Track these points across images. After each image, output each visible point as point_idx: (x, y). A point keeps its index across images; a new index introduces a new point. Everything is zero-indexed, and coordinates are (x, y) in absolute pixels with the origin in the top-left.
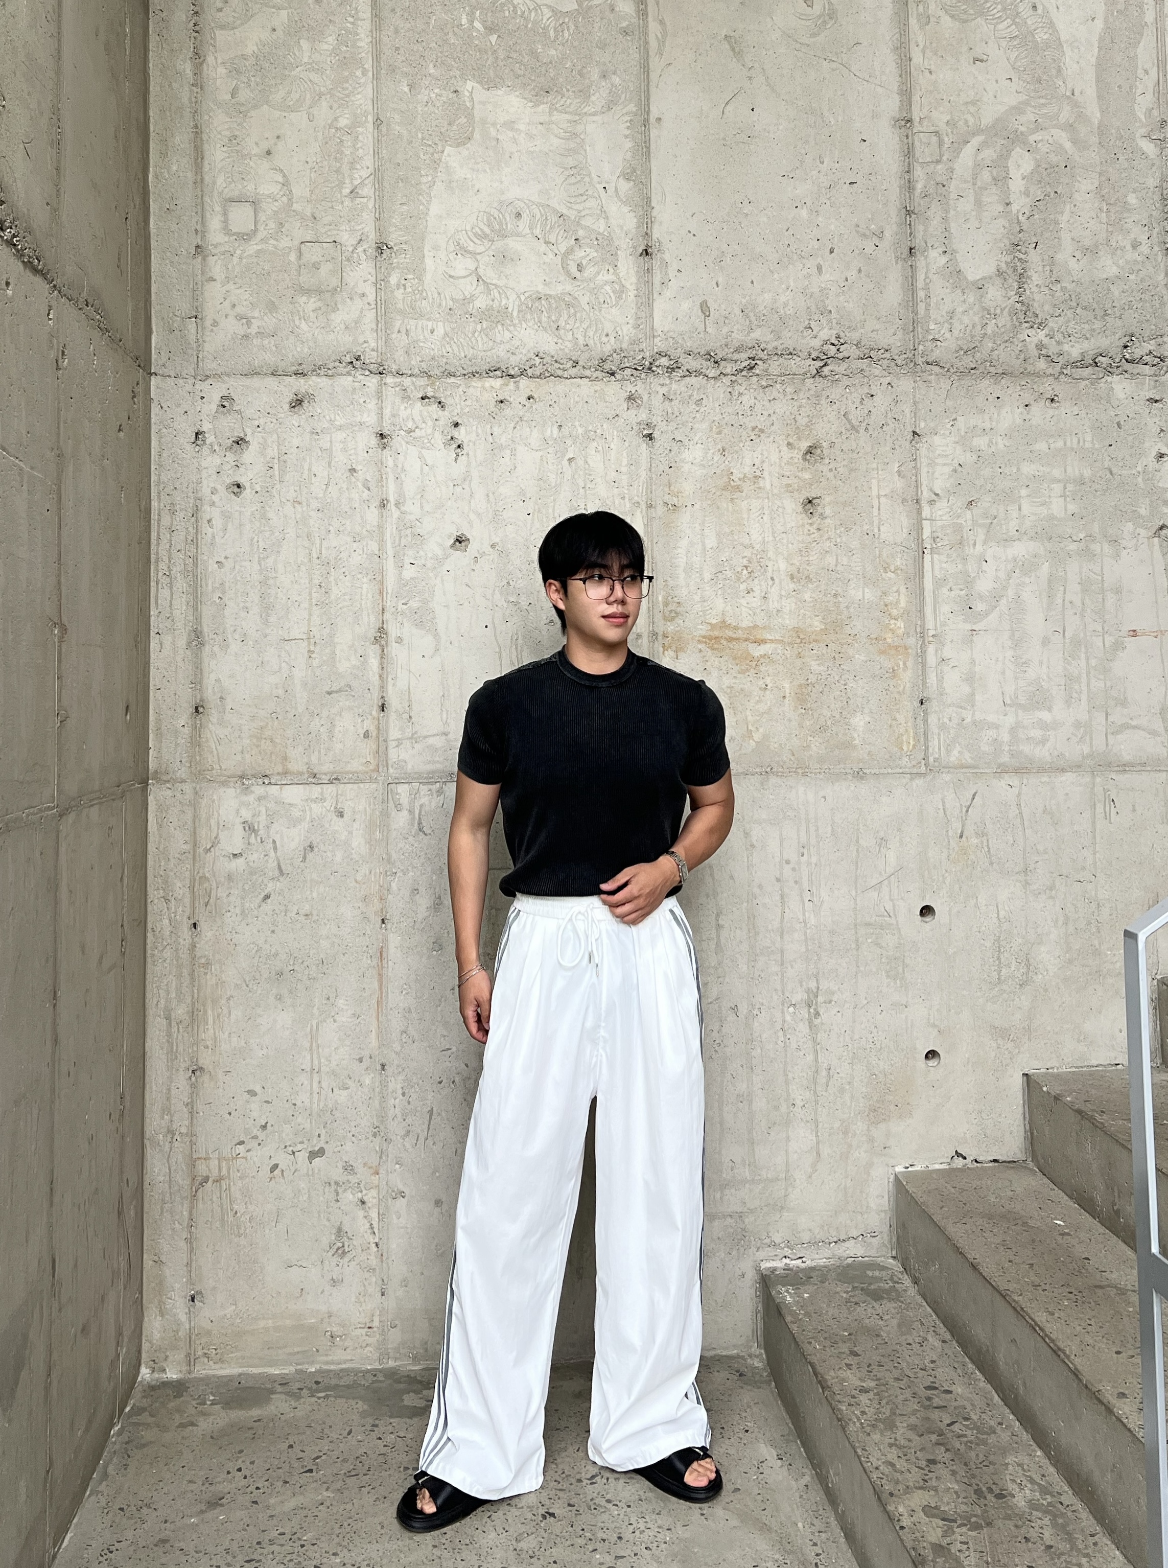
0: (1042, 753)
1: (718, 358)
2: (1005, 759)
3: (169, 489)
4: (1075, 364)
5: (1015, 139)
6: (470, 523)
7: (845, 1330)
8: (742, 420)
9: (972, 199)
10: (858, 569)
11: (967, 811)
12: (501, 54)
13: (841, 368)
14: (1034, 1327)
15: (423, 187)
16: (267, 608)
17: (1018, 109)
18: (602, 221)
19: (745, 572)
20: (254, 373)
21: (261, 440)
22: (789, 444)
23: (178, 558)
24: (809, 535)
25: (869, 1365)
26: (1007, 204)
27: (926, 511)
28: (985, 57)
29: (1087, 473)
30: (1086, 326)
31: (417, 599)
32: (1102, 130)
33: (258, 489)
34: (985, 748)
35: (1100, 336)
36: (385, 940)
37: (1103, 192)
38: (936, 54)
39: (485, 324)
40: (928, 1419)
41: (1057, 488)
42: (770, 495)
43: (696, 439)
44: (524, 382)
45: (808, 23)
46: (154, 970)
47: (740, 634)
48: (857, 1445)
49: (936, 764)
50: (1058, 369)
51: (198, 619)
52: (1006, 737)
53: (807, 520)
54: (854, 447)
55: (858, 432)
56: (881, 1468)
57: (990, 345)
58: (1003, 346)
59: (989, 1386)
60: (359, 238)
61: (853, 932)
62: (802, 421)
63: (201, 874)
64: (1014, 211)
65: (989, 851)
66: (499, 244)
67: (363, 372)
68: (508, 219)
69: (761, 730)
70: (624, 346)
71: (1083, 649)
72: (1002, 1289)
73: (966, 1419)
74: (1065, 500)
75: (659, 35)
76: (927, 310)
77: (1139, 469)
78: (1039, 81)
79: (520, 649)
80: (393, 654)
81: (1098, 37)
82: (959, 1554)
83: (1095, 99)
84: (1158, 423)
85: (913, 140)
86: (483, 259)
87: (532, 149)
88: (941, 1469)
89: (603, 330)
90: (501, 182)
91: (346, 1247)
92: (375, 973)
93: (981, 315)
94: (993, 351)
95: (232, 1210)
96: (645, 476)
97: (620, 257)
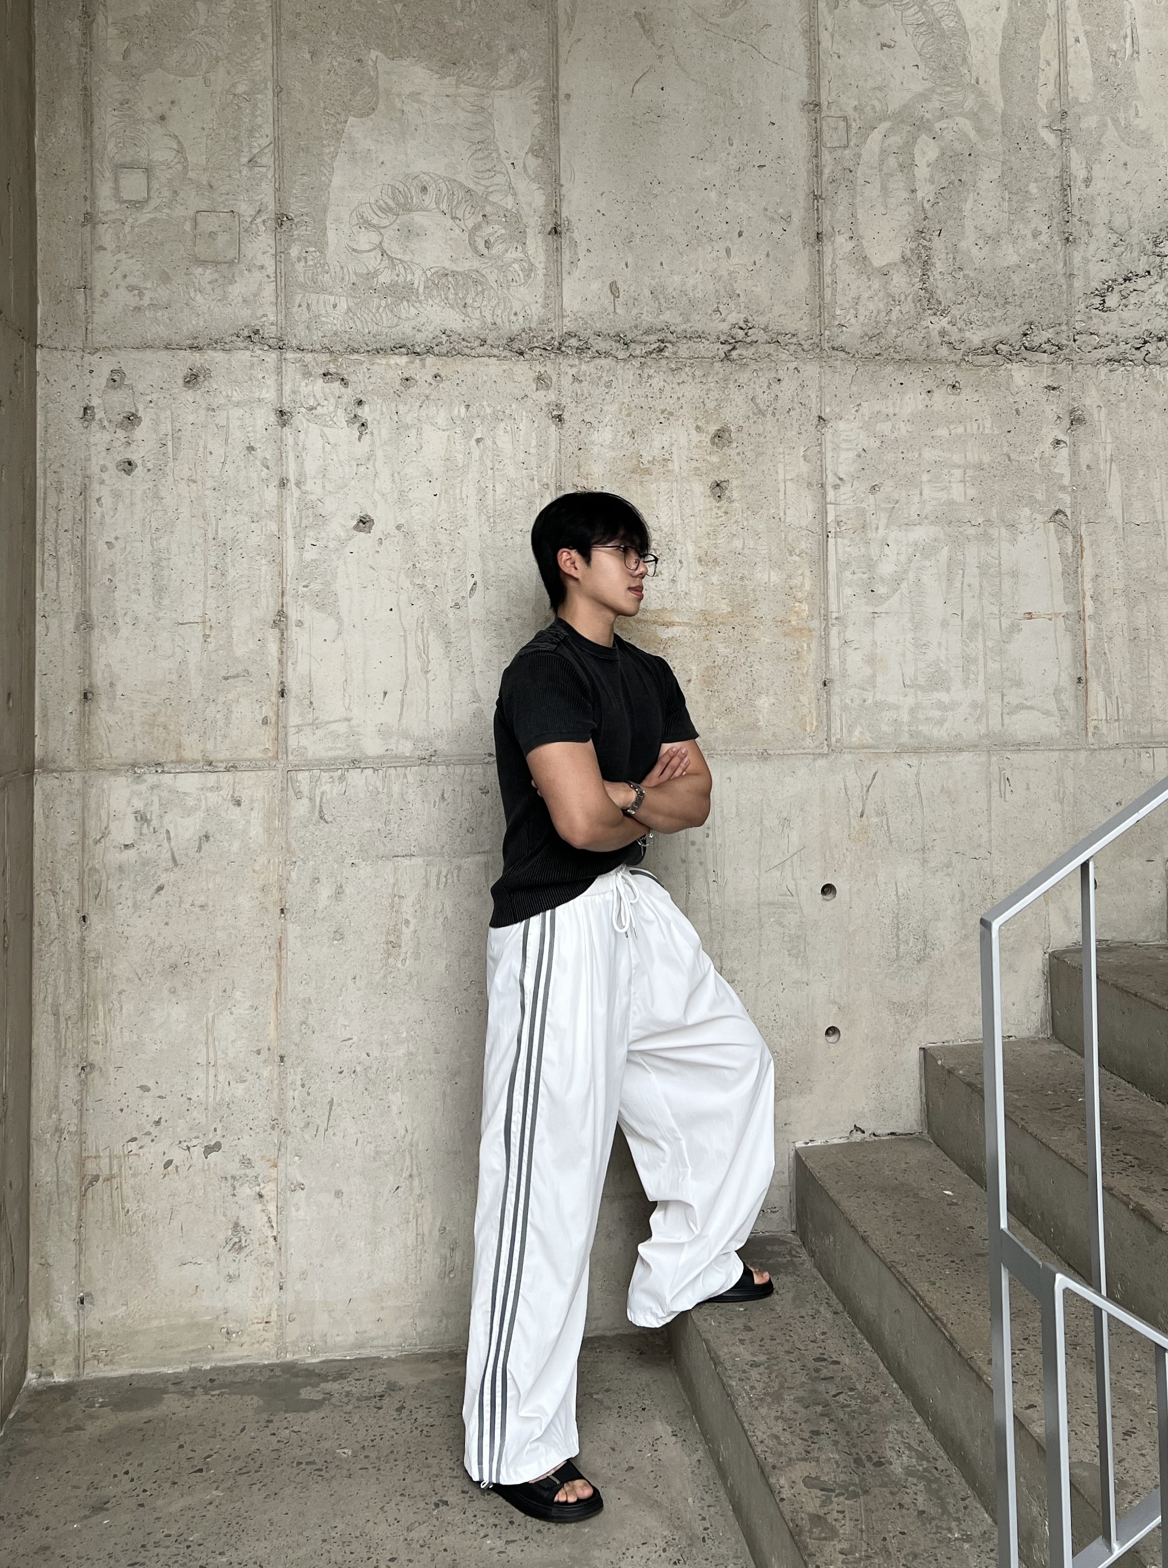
0: (941, 733)
1: (627, 340)
2: (905, 738)
3: (55, 466)
4: (976, 351)
5: (921, 126)
6: (375, 504)
8: (652, 403)
9: (879, 186)
10: (765, 552)
11: (868, 791)
12: (407, 24)
13: (748, 352)
14: (916, 1297)
15: (326, 159)
16: (160, 591)
17: (924, 97)
18: (510, 198)
20: (146, 346)
21: (154, 417)
22: (698, 428)
23: (65, 538)
24: (717, 518)
25: (762, 1340)
26: (913, 191)
27: (831, 495)
28: (893, 44)
29: (986, 459)
30: (987, 314)
31: (318, 581)
32: (1005, 119)
33: (151, 467)
34: (885, 728)
35: (1000, 324)
36: (284, 930)
37: (1005, 182)
38: (844, 38)
39: (389, 300)
40: (814, 1391)
41: (958, 473)
42: (679, 479)
43: (606, 421)
44: (430, 360)
45: (719, 3)
46: (41, 965)
48: (744, 1419)
49: (838, 744)
50: (960, 356)
51: (86, 602)
52: (906, 718)
53: (715, 503)
54: (761, 431)
55: (764, 416)
56: (766, 1441)
57: (894, 331)
58: (907, 332)
59: (876, 1355)
60: (258, 209)
61: (756, 911)
62: (711, 405)
63: (90, 866)
64: (919, 199)
65: (888, 830)
66: (405, 218)
67: (261, 347)
68: (413, 192)
70: (533, 326)
71: (980, 631)
72: (888, 1260)
73: (852, 1390)
74: (965, 485)
75: (569, 10)
76: (833, 295)
77: (1036, 455)
78: (945, 68)
79: (425, 632)
80: (294, 638)
81: (1001, 27)
82: (834, 1523)
83: (999, 88)
84: (1055, 410)
85: (821, 125)
86: (389, 233)
87: (438, 122)
88: (824, 1441)
89: (511, 308)
90: (406, 154)
91: (243, 1241)
92: (274, 963)
93: (886, 300)
94: (896, 337)
95: (123, 1209)
96: (554, 457)
97: (529, 235)
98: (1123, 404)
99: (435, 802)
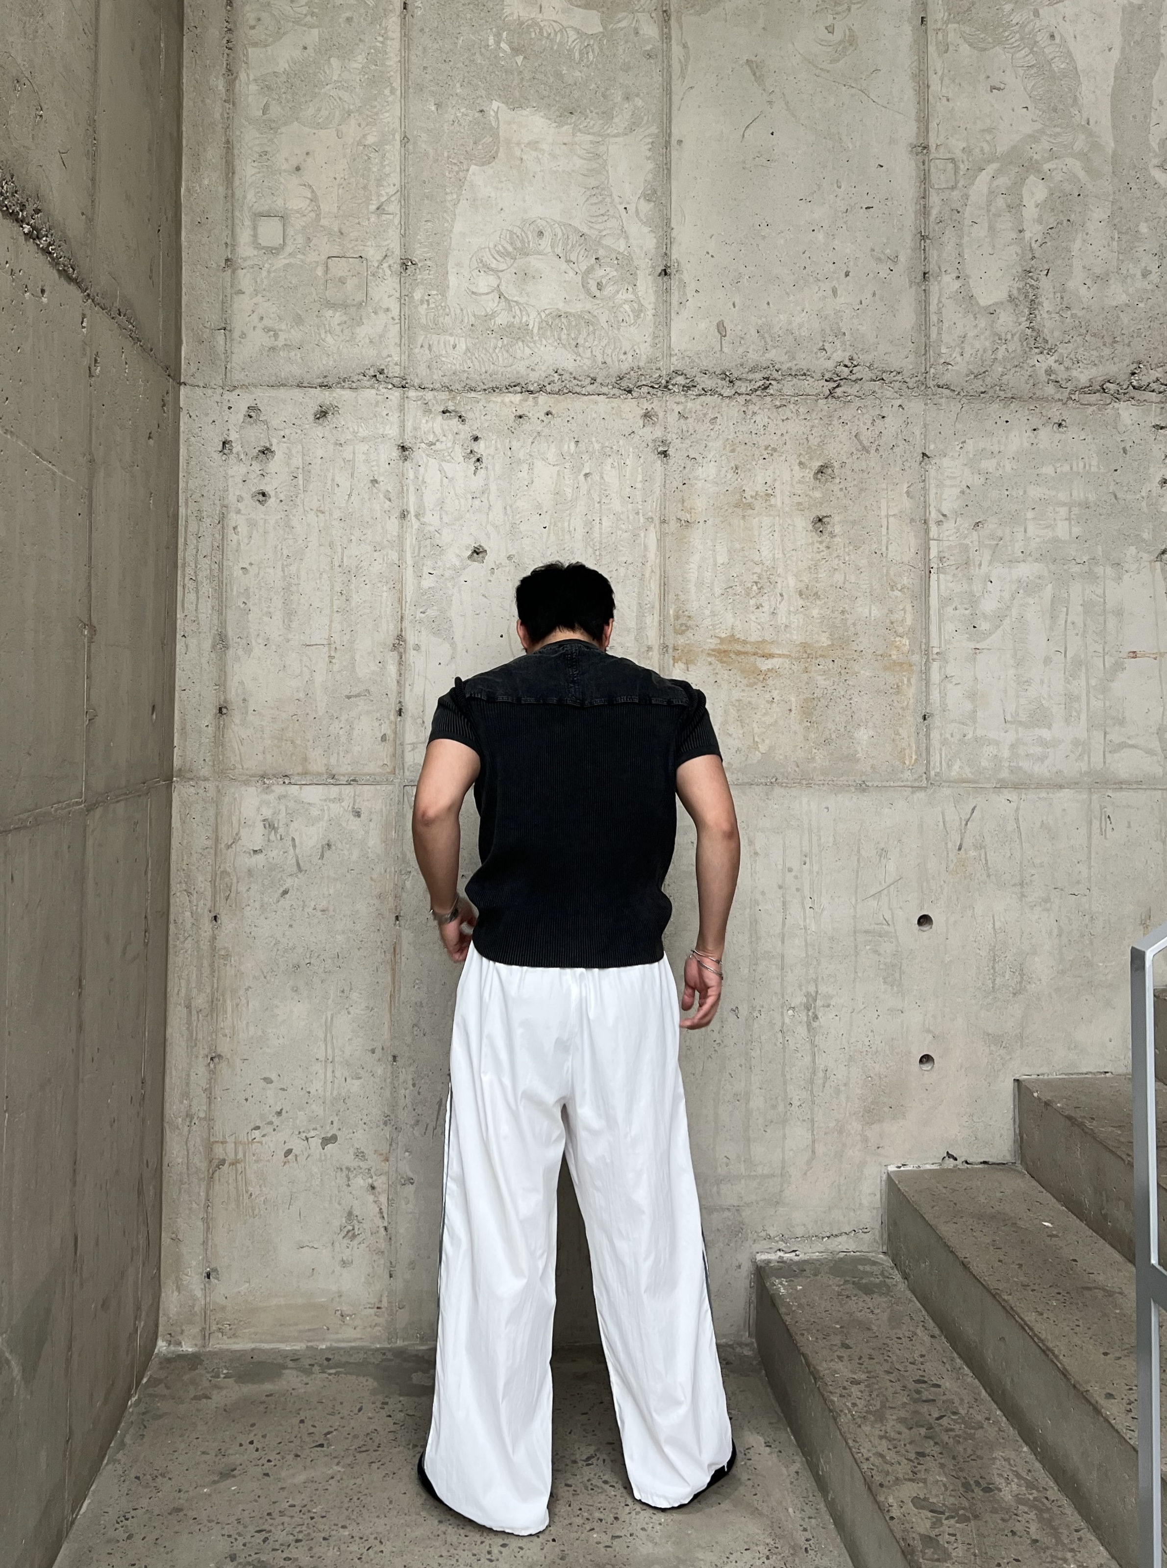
0: (1041, 770)
1: (733, 378)
2: (1005, 774)
3: (196, 496)
4: (1083, 390)
5: (1030, 167)
6: (488, 535)
7: (837, 1323)
8: (755, 439)
9: (985, 226)
10: (865, 586)
11: (966, 824)
12: (527, 75)
13: (854, 389)
14: (1023, 1326)
15: (448, 204)
16: (289, 614)
17: (1034, 138)
18: (622, 241)
19: (755, 588)
20: (281, 385)
21: (287, 451)
22: (801, 463)
23: (204, 563)
24: (819, 552)
26: (1020, 231)
27: (934, 531)
28: (1002, 86)
29: (1092, 497)
30: (1095, 353)
31: (435, 608)
32: (1115, 159)
33: (282, 498)
34: (984, 763)
35: (1108, 363)
36: (399, 936)
37: (1116, 221)
38: (952, 81)
39: (505, 340)
40: (916, 1412)
41: (1063, 511)
42: (780, 513)
43: (709, 457)
44: (542, 398)
45: (828, 49)
46: (176, 960)
47: (748, 648)
48: (848, 1436)
49: (937, 778)
50: (1066, 394)
51: (223, 623)
52: (1006, 753)
53: (816, 538)
54: (864, 468)
55: (868, 452)
56: (871, 1459)
57: (1000, 369)
58: (1013, 371)
59: (976, 1381)
60: (384, 254)
61: (852, 938)
62: (814, 441)
63: (222, 869)
64: (1026, 238)
65: (987, 863)
66: (521, 262)
67: (386, 385)
68: (530, 237)
69: (767, 742)
70: (642, 364)
71: (1084, 670)
72: (992, 1287)
73: (954, 1413)
74: (1070, 523)
75: (682, 59)
76: (939, 334)
77: (1144, 494)
78: (1055, 110)
80: (411, 661)
81: (1114, 67)
82: (946, 1545)
83: (1110, 128)
84: (1163, 449)
85: (929, 166)
86: (505, 277)
87: (555, 169)
88: (929, 1462)
89: (620, 348)
90: (525, 201)
91: (356, 1230)
92: (388, 967)
93: (991, 340)
94: (1002, 375)
95: (247, 1192)
96: (658, 492)
97: (639, 277)
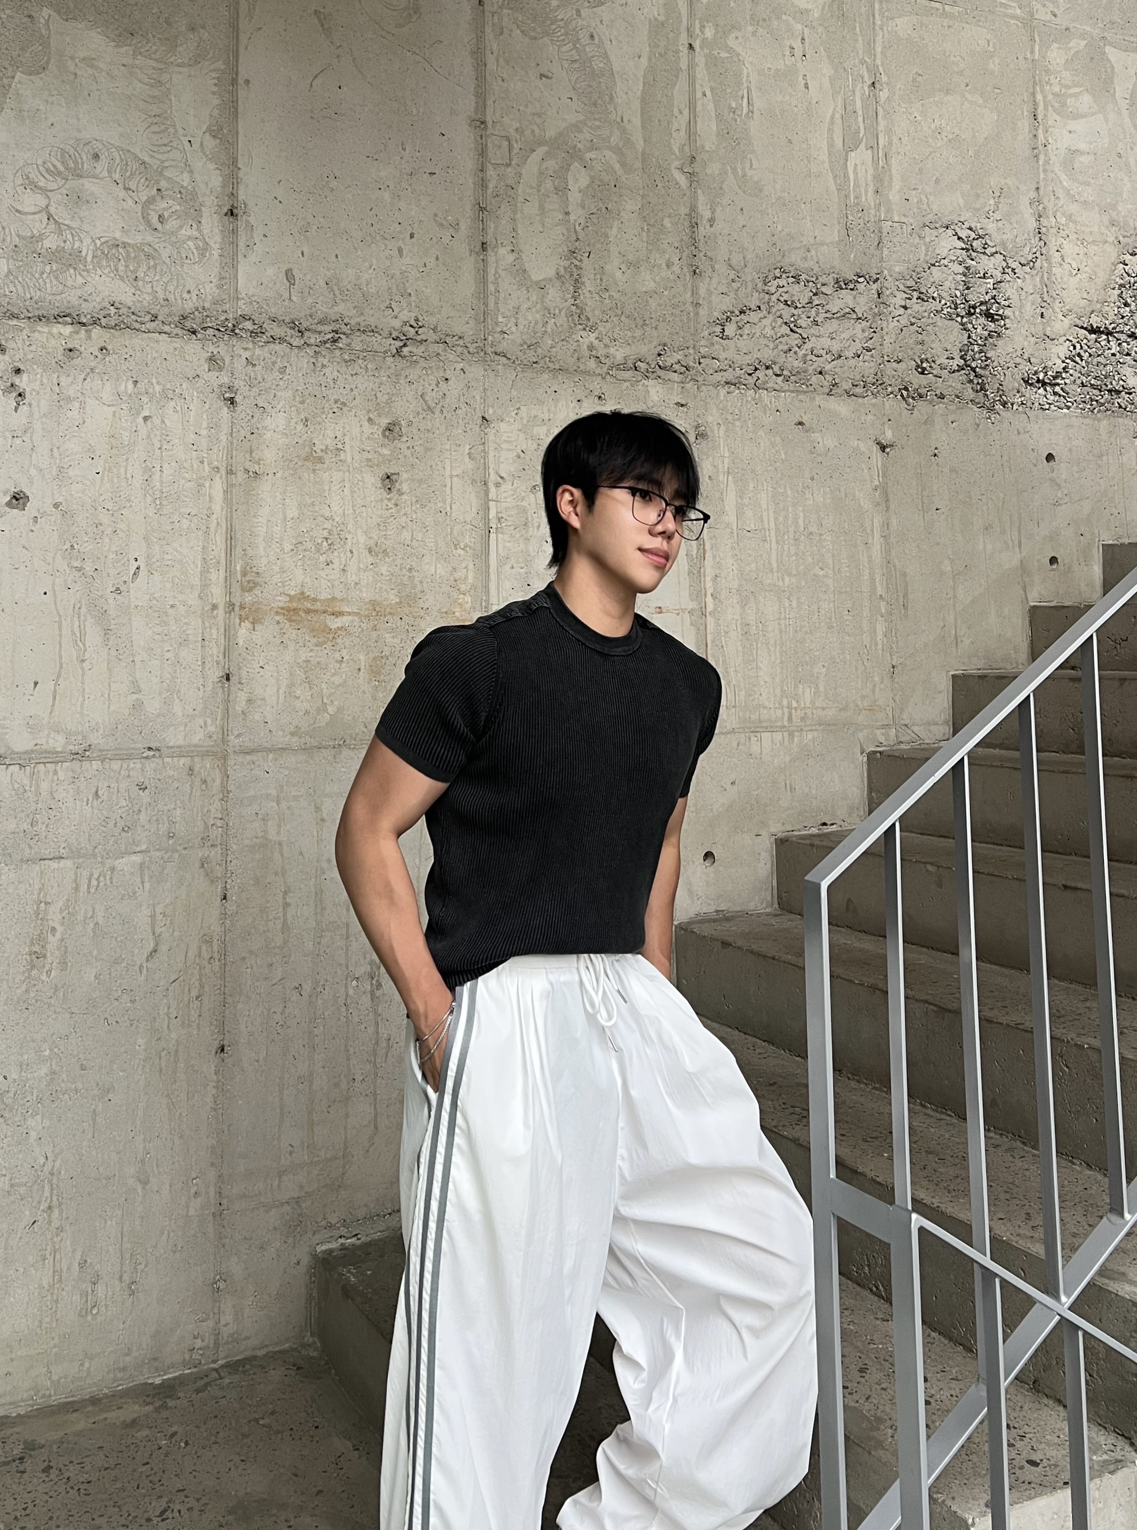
1: (302, 328)
4: (619, 367)
5: (574, 154)
6: (31, 480)
8: (325, 392)
9: (537, 205)
10: (431, 545)
13: (419, 350)
17: (576, 127)
18: (186, 175)
19: (325, 543)
22: (370, 419)
24: (387, 509)
26: (565, 213)
27: (492, 494)
28: (550, 75)
30: (629, 333)
32: (644, 157)
35: (639, 343)
37: (645, 214)
38: (507, 64)
39: (54, 266)
42: (351, 468)
43: (279, 407)
44: (96, 331)
45: (395, 13)
47: (318, 606)
50: (605, 369)
53: (385, 495)
54: (429, 428)
55: (433, 412)
57: (550, 342)
58: (560, 344)
62: (382, 398)
64: (572, 221)
66: (73, 183)
68: (84, 158)
69: (336, 703)
70: (207, 305)
76: (496, 303)
78: (595, 104)
79: (82, 618)
81: (642, 73)
83: (640, 128)
85: (486, 141)
86: (55, 197)
87: (113, 90)
89: (184, 286)
90: (77, 119)
93: (542, 313)
94: (551, 347)
96: (225, 440)
97: (204, 215)
98: (738, 423)
99: (88, 800)
